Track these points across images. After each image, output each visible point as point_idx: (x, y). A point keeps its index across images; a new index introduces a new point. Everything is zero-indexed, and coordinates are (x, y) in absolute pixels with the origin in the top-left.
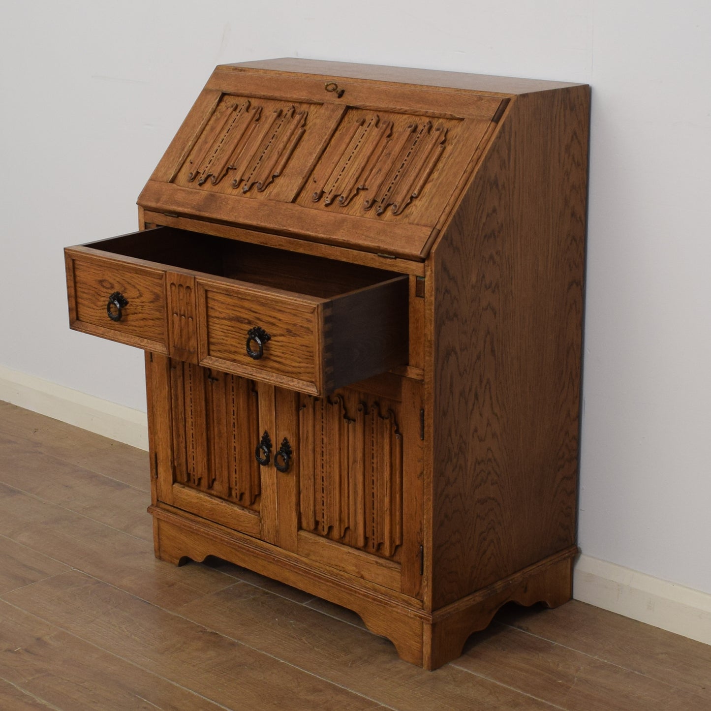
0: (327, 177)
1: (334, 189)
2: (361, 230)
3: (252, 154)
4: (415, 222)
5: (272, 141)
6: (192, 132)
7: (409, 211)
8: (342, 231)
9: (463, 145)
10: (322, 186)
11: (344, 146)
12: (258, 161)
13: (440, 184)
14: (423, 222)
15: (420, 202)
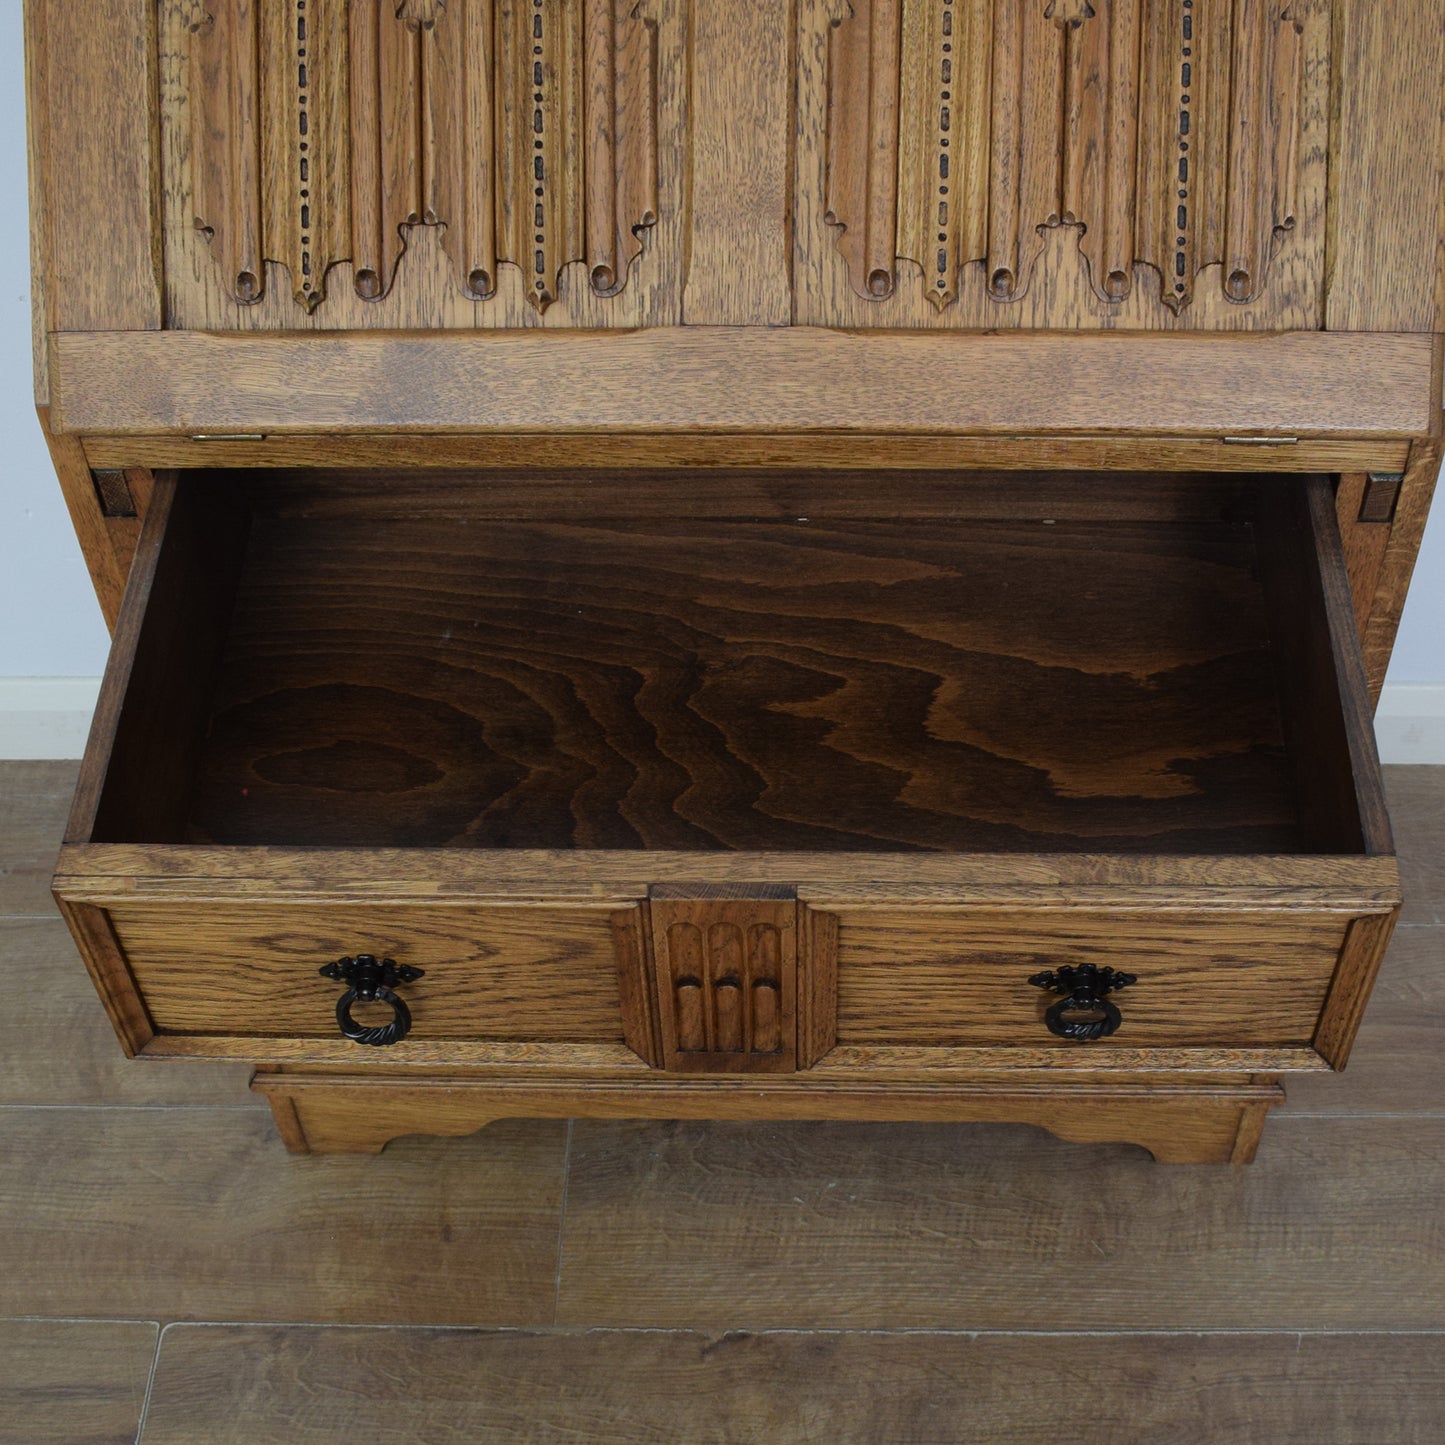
0: (889, 206)
1: (947, 245)
2: (1155, 382)
3: (486, 156)
4: (1353, 324)
5: (544, 90)
6: (121, 101)
7: (1287, 276)
8: (1077, 398)
9: (1386, 15)
10: (888, 243)
11: (885, 77)
12: (536, 184)
13: (1372, 171)
14: (1382, 319)
15: (1310, 241)
